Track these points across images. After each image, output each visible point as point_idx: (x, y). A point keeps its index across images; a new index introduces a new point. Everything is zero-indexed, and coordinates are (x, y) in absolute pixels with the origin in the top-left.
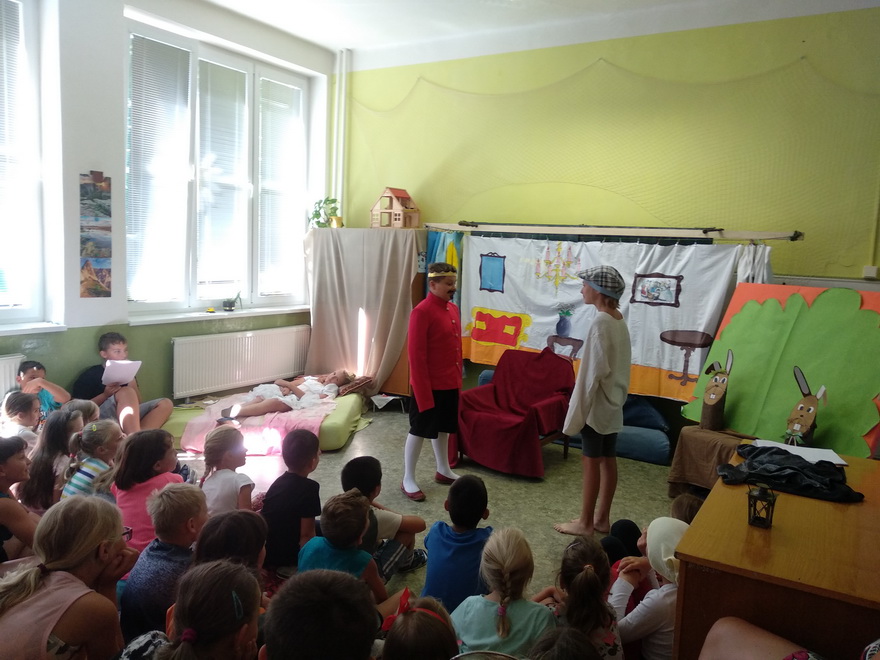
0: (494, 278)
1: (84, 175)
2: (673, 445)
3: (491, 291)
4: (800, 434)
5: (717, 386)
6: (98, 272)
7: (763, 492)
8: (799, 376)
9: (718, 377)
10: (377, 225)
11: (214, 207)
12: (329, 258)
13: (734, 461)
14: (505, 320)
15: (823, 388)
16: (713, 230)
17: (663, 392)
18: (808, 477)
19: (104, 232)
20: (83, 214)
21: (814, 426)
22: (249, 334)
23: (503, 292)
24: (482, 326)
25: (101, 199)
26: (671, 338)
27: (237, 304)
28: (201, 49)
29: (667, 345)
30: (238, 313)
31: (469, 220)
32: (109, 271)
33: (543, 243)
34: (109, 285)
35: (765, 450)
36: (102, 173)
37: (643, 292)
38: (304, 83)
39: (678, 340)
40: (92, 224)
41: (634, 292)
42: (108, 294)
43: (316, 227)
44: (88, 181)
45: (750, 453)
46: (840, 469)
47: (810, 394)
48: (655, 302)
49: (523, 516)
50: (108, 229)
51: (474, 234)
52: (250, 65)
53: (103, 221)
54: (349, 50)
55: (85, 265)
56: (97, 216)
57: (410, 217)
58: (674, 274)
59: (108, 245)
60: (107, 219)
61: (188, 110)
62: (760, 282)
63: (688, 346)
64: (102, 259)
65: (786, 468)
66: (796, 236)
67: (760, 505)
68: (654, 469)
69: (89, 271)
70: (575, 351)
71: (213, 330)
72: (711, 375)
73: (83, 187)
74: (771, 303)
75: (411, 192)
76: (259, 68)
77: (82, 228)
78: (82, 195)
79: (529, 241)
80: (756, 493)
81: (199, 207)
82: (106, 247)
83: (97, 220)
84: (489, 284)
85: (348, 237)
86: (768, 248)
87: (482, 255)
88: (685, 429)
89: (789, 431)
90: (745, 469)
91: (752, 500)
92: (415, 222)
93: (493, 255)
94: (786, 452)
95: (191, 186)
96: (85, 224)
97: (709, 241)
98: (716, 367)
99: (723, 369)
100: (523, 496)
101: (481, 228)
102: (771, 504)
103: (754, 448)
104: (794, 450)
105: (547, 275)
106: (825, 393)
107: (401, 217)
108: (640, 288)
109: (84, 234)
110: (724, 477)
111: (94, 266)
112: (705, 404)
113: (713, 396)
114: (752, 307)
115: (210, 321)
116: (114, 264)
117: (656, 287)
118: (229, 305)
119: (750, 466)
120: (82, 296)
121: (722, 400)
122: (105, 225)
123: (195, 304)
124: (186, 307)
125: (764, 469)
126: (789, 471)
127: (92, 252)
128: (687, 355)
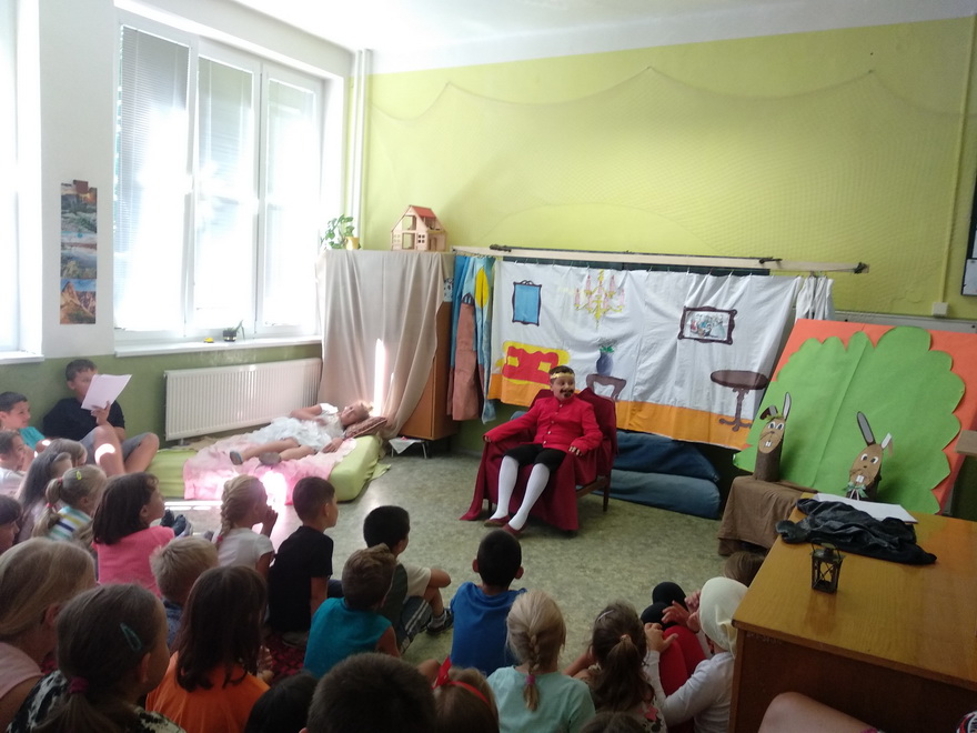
0: (529, 308)
1: (66, 185)
2: (724, 497)
3: (525, 323)
4: (863, 487)
5: (773, 432)
6: (81, 295)
7: (829, 553)
8: (862, 423)
9: (774, 423)
10: (398, 248)
11: (215, 223)
12: (344, 284)
13: (794, 518)
14: (539, 356)
15: (889, 437)
16: (770, 260)
17: (712, 439)
18: (876, 536)
19: (89, 250)
20: (64, 229)
21: (878, 478)
22: (253, 368)
23: (538, 324)
24: (515, 362)
25: (85, 211)
26: (723, 378)
27: (239, 334)
28: (201, 44)
29: (719, 387)
30: (240, 343)
31: (501, 244)
32: (94, 294)
33: (584, 271)
34: (93, 310)
35: (827, 505)
36: (87, 183)
37: (692, 327)
38: (318, 86)
39: (730, 381)
40: (75, 240)
41: (682, 327)
42: (92, 321)
43: (329, 247)
44: (70, 191)
45: (811, 508)
46: (909, 527)
47: (874, 442)
48: (705, 339)
49: (559, 575)
50: (93, 246)
51: (506, 259)
52: (257, 64)
53: (87, 237)
54: (368, 50)
55: (66, 287)
56: (80, 231)
57: (436, 239)
58: (727, 307)
59: (93, 265)
60: (92, 235)
61: (186, 113)
62: (820, 318)
63: (741, 387)
64: (85, 281)
65: (850, 526)
66: (860, 269)
67: (824, 567)
68: (703, 523)
69: (71, 294)
70: (617, 392)
71: (212, 362)
72: (766, 420)
73: (64, 198)
74: (833, 342)
75: (437, 211)
76: (267, 68)
77: (63, 245)
78: (63, 208)
79: (569, 268)
80: (820, 554)
81: (198, 224)
82: (90, 267)
83: (80, 236)
84: (522, 315)
85: (366, 260)
86: (830, 281)
87: (515, 284)
88: (738, 480)
89: (851, 484)
90: (806, 526)
91: (816, 561)
92: (441, 245)
93: (527, 284)
94: (850, 508)
95: (188, 200)
96: (66, 240)
97: (765, 272)
98: (772, 411)
99: (780, 414)
100: (558, 553)
101: (515, 253)
102: (838, 566)
103: (816, 503)
104: (859, 505)
105: (586, 306)
106: (890, 442)
107: (426, 239)
108: (689, 323)
109: (66, 252)
110: (784, 535)
111: (76, 288)
112: (760, 454)
113: (768, 444)
114: (811, 345)
115: (208, 353)
116: (99, 287)
117: (707, 322)
118: (230, 335)
119: (812, 523)
120: (62, 322)
121: (779, 448)
122: (89, 242)
123: (191, 334)
124: (179, 336)
125: (828, 527)
126: (854, 529)
127: (74, 272)
128: (740, 398)
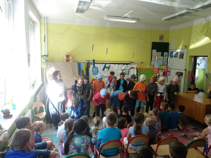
10: (65, 61)
26: (128, 80)
54: (47, 17)
58: (128, 69)
84: (95, 73)
93: (95, 67)
105: (106, 71)
107: (72, 60)
117: (125, 72)
